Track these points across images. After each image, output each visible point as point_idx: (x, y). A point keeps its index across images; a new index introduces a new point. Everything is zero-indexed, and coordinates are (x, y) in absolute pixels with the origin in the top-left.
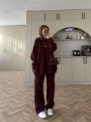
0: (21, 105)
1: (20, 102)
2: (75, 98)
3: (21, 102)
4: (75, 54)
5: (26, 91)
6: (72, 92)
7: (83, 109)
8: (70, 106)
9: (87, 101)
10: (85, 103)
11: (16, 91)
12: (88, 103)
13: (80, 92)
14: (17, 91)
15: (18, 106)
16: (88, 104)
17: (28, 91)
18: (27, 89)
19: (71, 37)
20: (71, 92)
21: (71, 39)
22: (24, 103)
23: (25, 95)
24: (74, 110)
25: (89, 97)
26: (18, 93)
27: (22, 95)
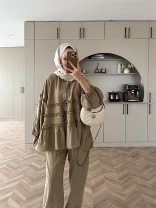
0: (10, 185)
1: (10, 180)
2: (104, 172)
3: (12, 180)
4: (112, 98)
5: (25, 159)
6: (101, 160)
7: (113, 194)
8: (92, 187)
9: (122, 178)
10: (119, 181)
11: (8, 160)
12: (123, 181)
13: (113, 161)
14: (11, 159)
15: (5, 187)
16: (123, 183)
17: (28, 158)
18: (27, 154)
19: (105, 69)
20: (99, 161)
21: (105, 73)
22: (16, 183)
23: (22, 166)
24: (97, 195)
25: (126, 171)
26: (11, 162)
27: (17, 166)
